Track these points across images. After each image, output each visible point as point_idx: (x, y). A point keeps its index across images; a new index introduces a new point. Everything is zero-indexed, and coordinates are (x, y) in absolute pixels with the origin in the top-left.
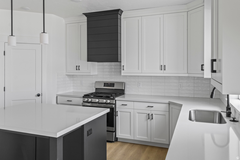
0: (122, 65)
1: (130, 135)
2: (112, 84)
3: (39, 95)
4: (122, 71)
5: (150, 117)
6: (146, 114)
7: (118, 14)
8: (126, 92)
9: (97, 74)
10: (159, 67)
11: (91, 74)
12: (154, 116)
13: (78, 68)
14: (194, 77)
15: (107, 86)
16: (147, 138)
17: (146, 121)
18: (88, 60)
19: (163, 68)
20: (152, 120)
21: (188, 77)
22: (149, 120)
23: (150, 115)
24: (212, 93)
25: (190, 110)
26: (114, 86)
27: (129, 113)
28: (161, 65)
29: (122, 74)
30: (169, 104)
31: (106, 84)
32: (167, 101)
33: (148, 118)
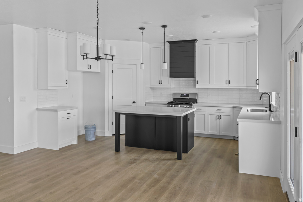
0: (197, 80)
1: (204, 130)
2: (188, 95)
3: (134, 102)
4: (197, 85)
5: (219, 117)
6: (216, 116)
7: (194, 42)
8: (198, 101)
9: (174, 87)
10: (225, 82)
11: (171, 87)
12: (222, 116)
13: (160, 82)
14: (251, 89)
15: (183, 96)
16: (216, 132)
17: (216, 121)
18: (171, 76)
19: (228, 82)
20: (221, 120)
21: (247, 89)
22: (218, 120)
23: (219, 116)
24: (261, 97)
25: (248, 109)
26: (189, 97)
27: (203, 115)
28: (227, 80)
29: (197, 87)
30: (233, 107)
31: (182, 95)
32: (232, 106)
33: (218, 118)
